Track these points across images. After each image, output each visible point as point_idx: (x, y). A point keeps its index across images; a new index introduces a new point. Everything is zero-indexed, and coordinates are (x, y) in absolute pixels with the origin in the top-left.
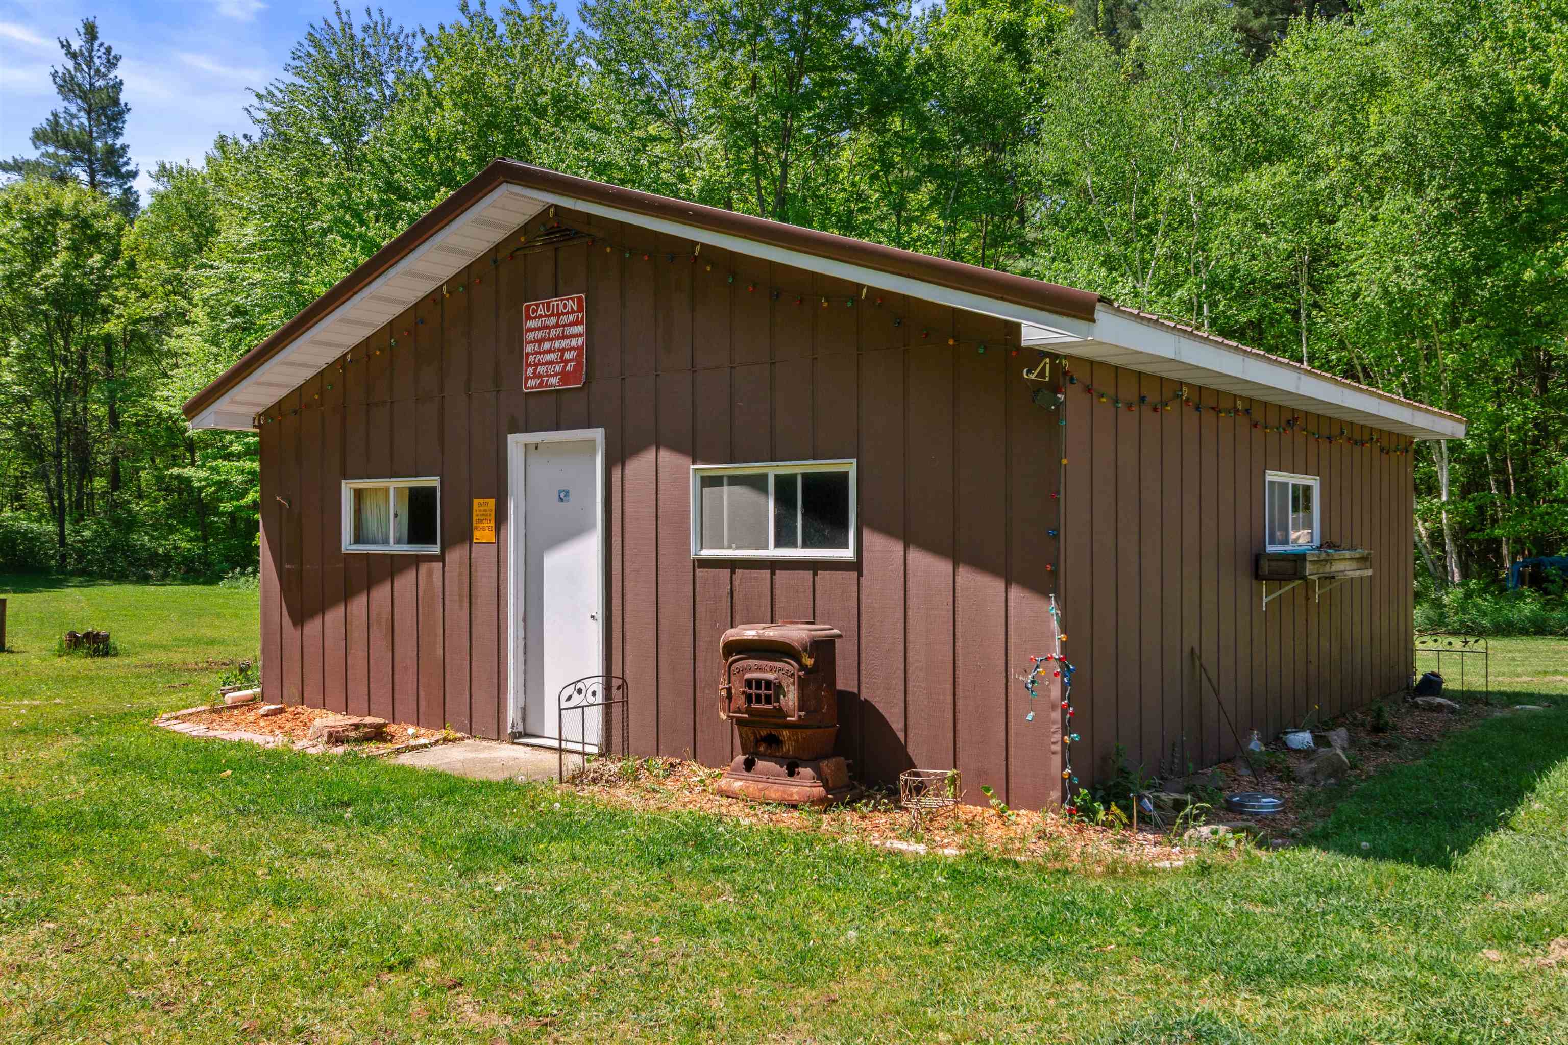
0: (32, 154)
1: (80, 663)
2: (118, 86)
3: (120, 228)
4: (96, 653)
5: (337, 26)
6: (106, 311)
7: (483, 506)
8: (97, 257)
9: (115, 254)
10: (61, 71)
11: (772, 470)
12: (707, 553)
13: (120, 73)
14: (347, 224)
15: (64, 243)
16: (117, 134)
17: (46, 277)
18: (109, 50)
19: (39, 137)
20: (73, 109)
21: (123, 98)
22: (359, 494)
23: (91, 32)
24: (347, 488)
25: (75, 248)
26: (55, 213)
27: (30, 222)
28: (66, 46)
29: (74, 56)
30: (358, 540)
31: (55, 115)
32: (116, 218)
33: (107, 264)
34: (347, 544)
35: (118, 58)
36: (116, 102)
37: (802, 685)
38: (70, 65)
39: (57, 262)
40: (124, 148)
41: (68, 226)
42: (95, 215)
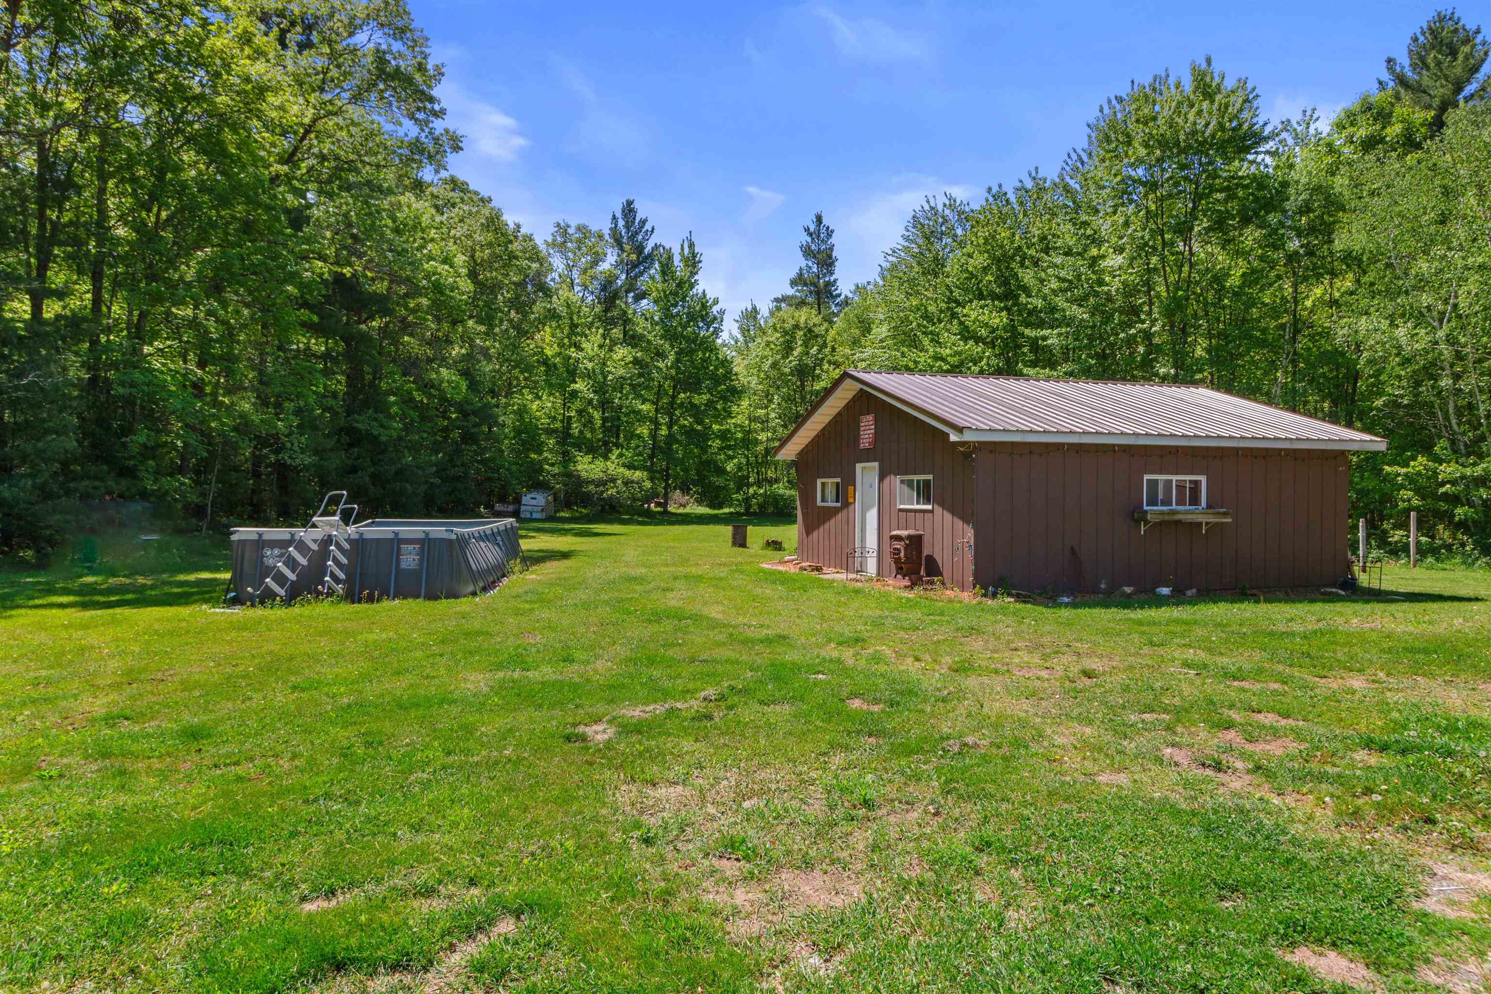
0: (790, 292)
1: (769, 552)
2: (831, 249)
3: (827, 331)
4: (776, 549)
5: (927, 207)
6: (819, 377)
7: (851, 488)
8: (815, 348)
9: (824, 345)
10: (804, 243)
11: (916, 478)
12: (902, 507)
13: (833, 240)
14: (925, 327)
15: (800, 343)
16: (832, 273)
17: (790, 362)
18: (828, 228)
19: (793, 283)
20: (810, 264)
21: (834, 254)
22: (823, 484)
23: (819, 219)
24: (819, 482)
25: (806, 344)
26: (797, 327)
27: (786, 333)
28: (807, 230)
29: (811, 235)
30: (823, 500)
31: (801, 269)
32: (826, 325)
33: (820, 351)
34: (819, 503)
35: (832, 231)
36: (830, 257)
37: (905, 549)
38: (809, 239)
39: (795, 353)
40: (835, 281)
41: (802, 333)
42: (815, 325)
